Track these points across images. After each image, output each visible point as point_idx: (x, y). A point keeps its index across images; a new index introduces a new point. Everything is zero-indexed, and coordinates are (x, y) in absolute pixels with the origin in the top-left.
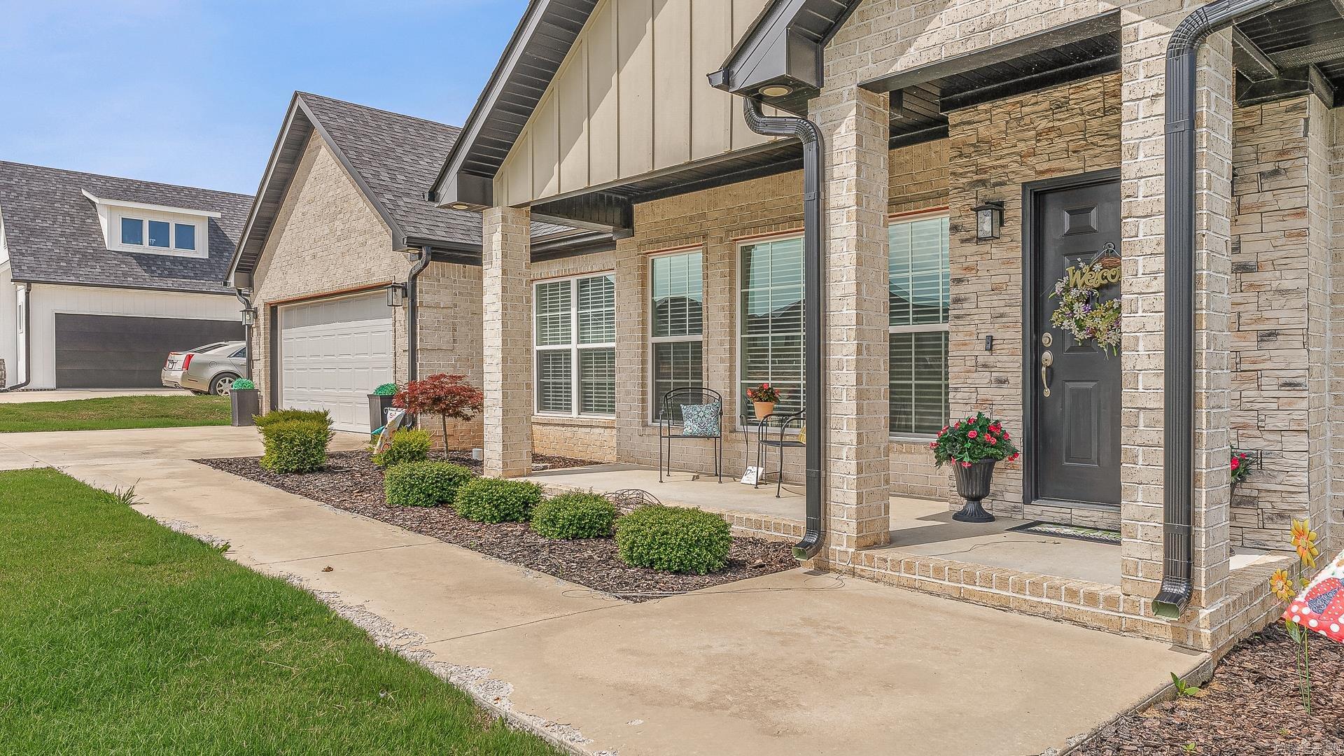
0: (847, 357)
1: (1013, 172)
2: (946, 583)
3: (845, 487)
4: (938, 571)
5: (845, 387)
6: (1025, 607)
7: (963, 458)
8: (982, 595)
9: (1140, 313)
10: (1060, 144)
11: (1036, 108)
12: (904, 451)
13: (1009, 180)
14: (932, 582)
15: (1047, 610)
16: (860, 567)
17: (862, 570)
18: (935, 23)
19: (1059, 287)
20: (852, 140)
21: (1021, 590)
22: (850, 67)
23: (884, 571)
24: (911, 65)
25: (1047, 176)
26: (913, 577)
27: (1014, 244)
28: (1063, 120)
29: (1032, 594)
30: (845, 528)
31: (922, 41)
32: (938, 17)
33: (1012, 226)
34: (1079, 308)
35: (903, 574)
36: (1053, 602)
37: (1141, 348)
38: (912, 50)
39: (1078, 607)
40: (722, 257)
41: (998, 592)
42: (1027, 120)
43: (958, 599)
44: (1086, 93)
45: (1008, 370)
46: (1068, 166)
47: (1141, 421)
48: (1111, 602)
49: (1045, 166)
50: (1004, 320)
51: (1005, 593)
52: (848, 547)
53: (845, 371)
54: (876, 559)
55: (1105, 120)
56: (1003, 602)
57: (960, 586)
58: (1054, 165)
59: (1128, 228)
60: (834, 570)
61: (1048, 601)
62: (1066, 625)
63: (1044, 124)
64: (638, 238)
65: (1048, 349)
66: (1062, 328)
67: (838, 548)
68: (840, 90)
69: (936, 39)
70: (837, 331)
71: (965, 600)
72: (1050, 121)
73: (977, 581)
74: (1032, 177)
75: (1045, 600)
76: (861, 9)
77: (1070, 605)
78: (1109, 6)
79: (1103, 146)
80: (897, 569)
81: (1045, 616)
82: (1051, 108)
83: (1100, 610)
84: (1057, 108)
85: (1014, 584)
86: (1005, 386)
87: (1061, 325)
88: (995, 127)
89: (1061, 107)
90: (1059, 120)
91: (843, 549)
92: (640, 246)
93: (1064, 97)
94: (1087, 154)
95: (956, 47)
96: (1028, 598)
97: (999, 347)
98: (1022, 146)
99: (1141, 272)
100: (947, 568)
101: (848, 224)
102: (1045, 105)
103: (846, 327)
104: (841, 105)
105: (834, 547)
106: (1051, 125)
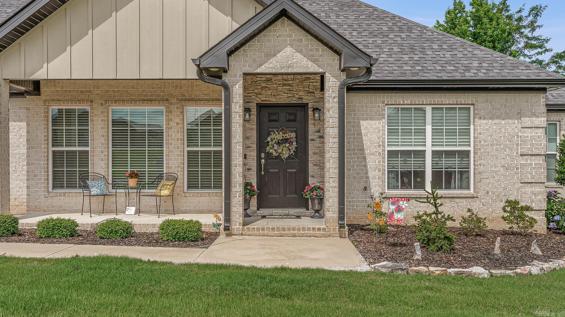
0: (239, 163)
1: (254, 99)
2: (276, 232)
3: (238, 206)
4: (273, 229)
5: (238, 173)
6: (301, 235)
7: (247, 196)
8: (287, 234)
9: (331, 153)
10: (269, 92)
11: (261, 79)
12: (199, 196)
13: (252, 101)
14: (271, 233)
15: (307, 235)
16: (245, 232)
17: (245, 233)
18: (271, 61)
19: (269, 139)
20: (241, 91)
21: (299, 230)
22: (240, 66)
23: (254, 232)
24: (263, 71)
25: (265, 102)
26: (265, 232)
27: (254, 123)
28: (270, 85)
29: (303, 231)
30: (238, 220)
31: (266, 65)
32: (272, 59)
33: (253, 117)
34: (276, 147)
35: (261, 232)
36: (309, 232)
37: (331, 162)
38: (263, 66)
39: (315, 232)
40: (102, 112)
41: (292, 232)
42: (258, 82)
43: (280, 236)
44: (278, 78)
45: (252, 165)
46: (272, 100)
47: (331, 181)
48: (324, 229)
49: (265, 99)
50: (251, 148)
51: (294, 232)
52: (239, 226)
53: (238, 167)
54: (251, 228)
55: (283, 87)
56: (294, 235)
57: (280, 232)
58: (268, 99)
59: (328, 130)
60: (234, 235)
61: (307, 232)
62: (312, 238)
63: (264, 85)
64: (43, 96)
65: (263, 158)
66: (270, 152)
67: (235, 227)
68: (236, 73)
69: (271, 66)
70: (235, 154)
71: (282, 236)
72: (266, 84)
73: (286, 230)
74: (260, 101)
75: (306, 232)
76: (244, 48)
77: (313, 232)
78: (323, 71)
79: (283, 95)
80: (259, 230)
81: (306, 236)
82: (266, 80)
83: (321, 232)
84: (268, 81)
85: (297, 229)
86: (251, 171)
87: (269, 151)
88: (247, 83)
89: (270, 81)
90: (269, 85)
91: (237, 227)
92: (45, 101)
93: (271, 78)
94: (278, 97)
95: (278, 70)
96: (301, 232)
97: (249, 158)
98: (256, 91)
99: (331, 142)
100: (276, 228)
101: (239, 118)
102: (264, 79)
103: (238, 153)
104: (236, 78)
105: (234, 227)
106: (266, 85)
